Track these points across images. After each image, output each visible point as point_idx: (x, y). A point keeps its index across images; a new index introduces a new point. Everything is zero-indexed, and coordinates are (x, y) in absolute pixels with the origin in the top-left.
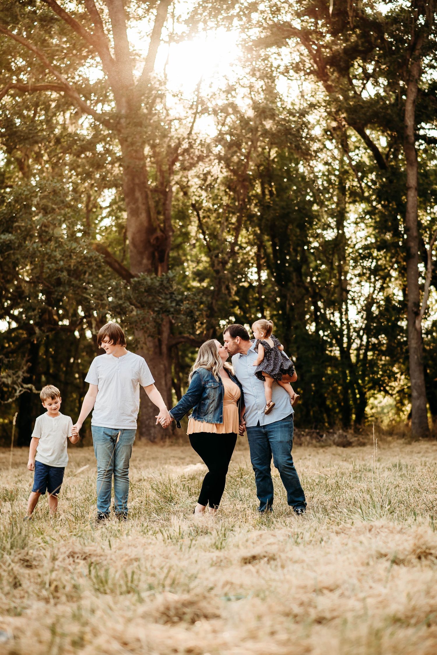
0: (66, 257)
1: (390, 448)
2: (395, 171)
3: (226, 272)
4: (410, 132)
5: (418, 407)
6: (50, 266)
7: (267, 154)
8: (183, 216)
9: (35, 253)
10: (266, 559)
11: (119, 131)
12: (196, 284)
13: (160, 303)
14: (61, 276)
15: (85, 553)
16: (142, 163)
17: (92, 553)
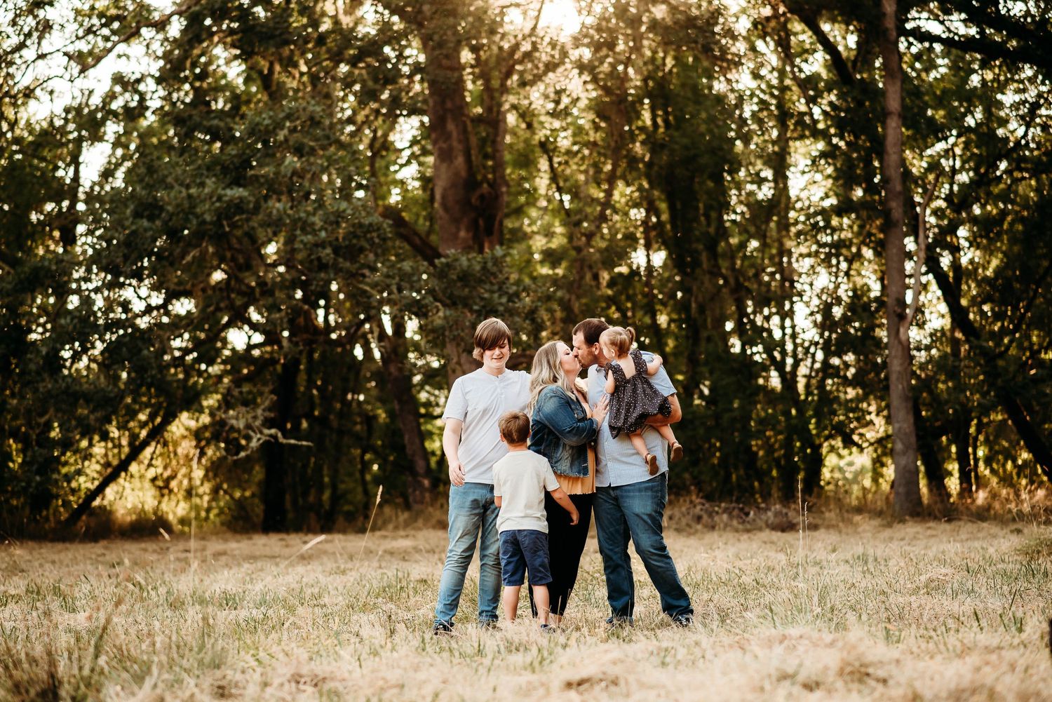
0: (331, 223)
1: (856, 532)
2: (868, 88)
3: (592, 250)
4: (890, 23)
5: (905, 467)
6: (305, 238)
7: (659, 62)
8: (526, 161)
9: (280, 219)
10: (603, 684)
11: (420, 25)
12: (545, 270)
13: (482, 299)
14: (322, 255)
15: (316, 676)
16: (456, 75)
17: (327, 675)
